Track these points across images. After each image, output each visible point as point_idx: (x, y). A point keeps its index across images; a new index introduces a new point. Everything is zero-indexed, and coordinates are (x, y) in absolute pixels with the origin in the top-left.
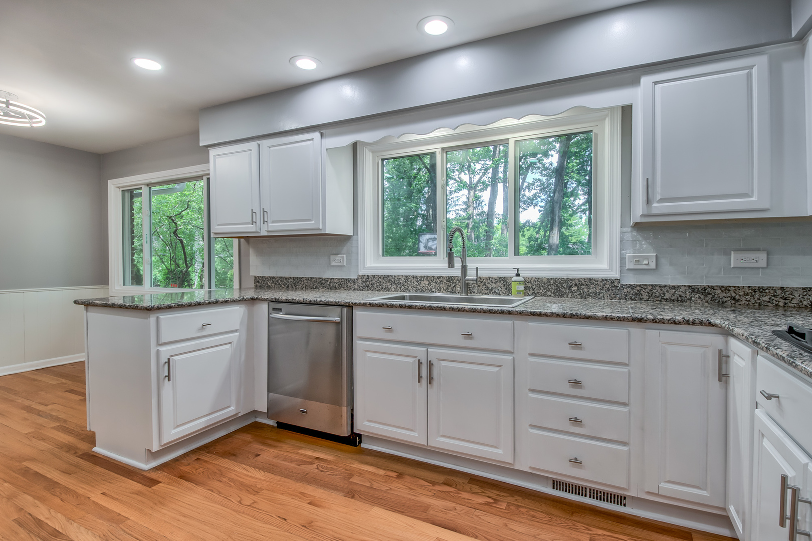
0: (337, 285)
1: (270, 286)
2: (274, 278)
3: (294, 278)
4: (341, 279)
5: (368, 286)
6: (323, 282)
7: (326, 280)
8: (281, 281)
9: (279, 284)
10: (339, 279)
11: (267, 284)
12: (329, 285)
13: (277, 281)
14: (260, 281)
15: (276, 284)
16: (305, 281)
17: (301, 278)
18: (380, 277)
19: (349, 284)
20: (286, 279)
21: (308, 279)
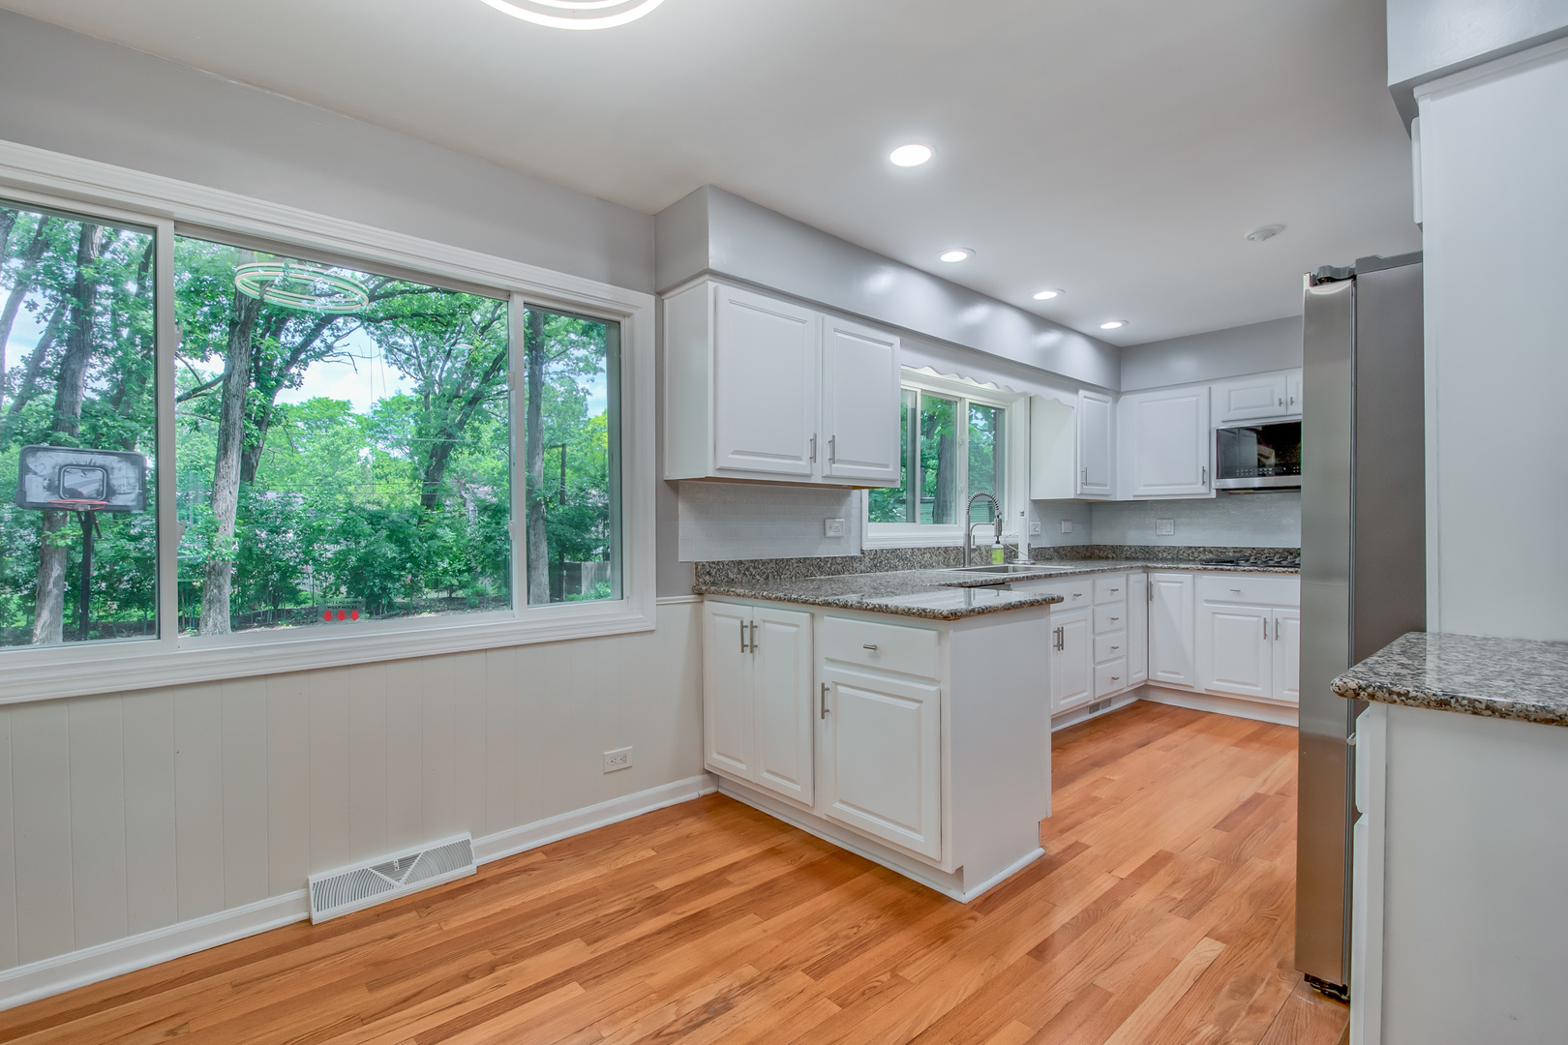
0: (840, 568)
1: (733, 580)
2: (740, 562)
3: (777, 562)
4: (846, 557)
5: (875, 566)
6: (822, 564)
7: (826, 560)
8: (754, 568)
9: (751, 575)
10: (842, 558)
11: (727, 577)
12: (830, 568)
13: (747, 569)
14: (713, 572)
15: (745, 574)
16: (795, 565)
17: (788, 560)
18: (888, 551)
19: (855, 565)
20: (764, 563)
21: (799, 561)
